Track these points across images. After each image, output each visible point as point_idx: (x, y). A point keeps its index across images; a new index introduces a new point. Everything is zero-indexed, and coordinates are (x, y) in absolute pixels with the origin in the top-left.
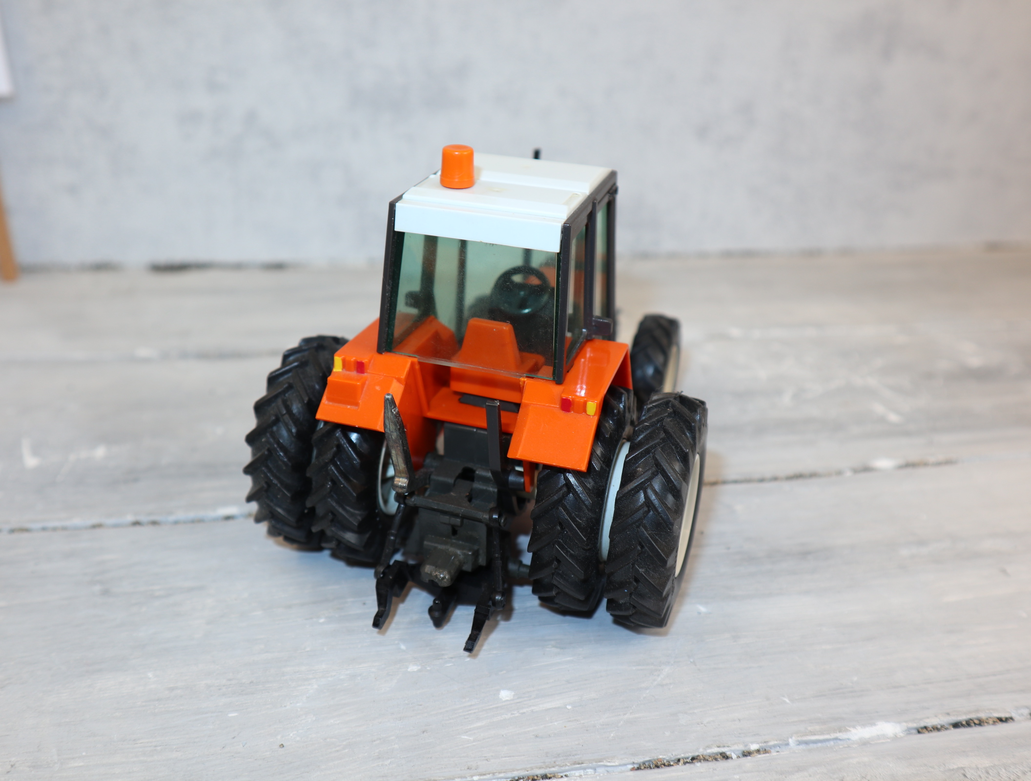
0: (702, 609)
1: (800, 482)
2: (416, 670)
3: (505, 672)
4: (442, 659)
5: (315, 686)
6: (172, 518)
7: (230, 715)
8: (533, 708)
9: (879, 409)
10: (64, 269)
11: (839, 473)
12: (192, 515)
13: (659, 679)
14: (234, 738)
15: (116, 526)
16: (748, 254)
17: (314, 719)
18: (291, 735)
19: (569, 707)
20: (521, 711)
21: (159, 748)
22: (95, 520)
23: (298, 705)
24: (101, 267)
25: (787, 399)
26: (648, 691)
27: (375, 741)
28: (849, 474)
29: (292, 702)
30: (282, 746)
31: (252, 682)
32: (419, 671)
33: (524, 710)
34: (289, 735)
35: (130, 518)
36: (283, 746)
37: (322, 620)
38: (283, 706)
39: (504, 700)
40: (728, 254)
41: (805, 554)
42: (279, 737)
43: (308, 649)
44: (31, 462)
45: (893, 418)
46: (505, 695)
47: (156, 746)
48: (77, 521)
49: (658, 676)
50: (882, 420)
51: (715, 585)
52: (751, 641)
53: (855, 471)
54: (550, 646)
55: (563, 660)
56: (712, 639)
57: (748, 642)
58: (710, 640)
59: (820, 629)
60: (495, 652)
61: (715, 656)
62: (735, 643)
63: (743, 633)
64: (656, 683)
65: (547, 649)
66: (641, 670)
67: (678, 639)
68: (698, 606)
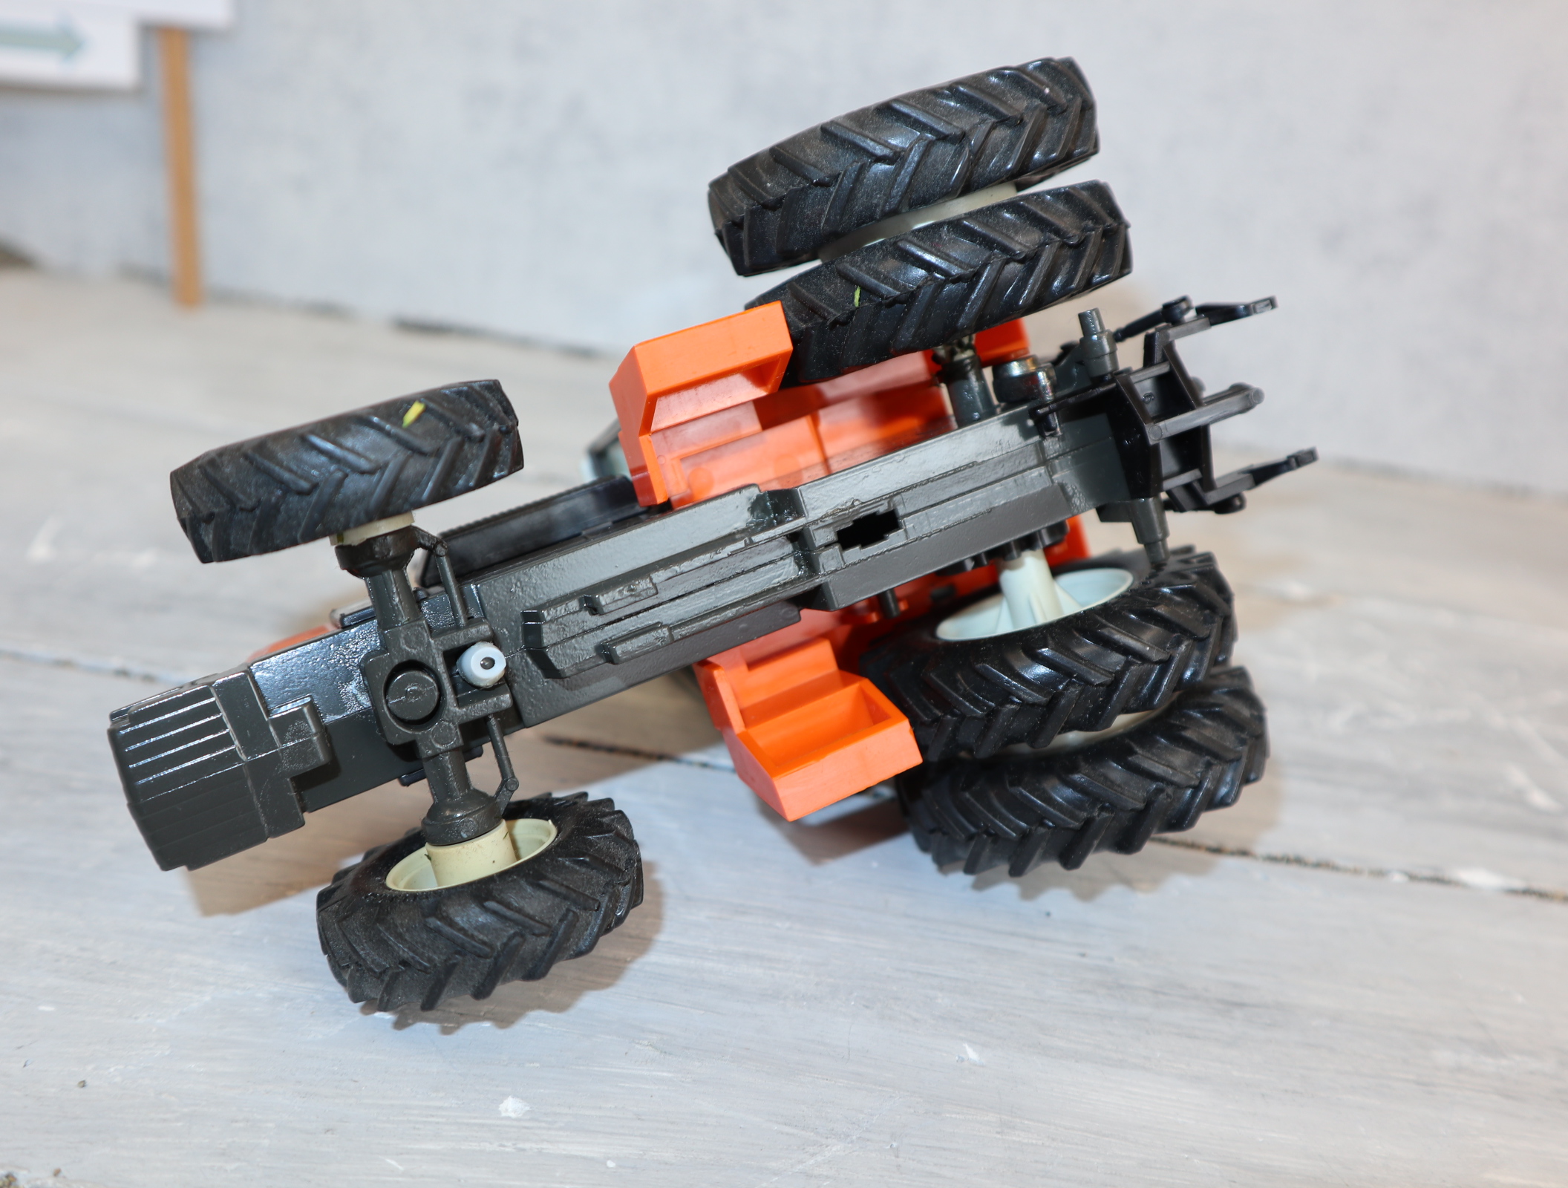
0: (972, 1054)
1: (1294, 869)
3: (537, 1065)
4: (444, 1011)
5: (207, 998)
7: (42, 1008)
8: (545, 1146)
9: (1517, 777)
11: (1380, 873)
13: (812, 1162)
14: (19, 1048)
15: (95, 671)
17: (167, 1053)
18: (112, 1070)
19: (611, 1164)
20: (521, 1145)
22: (63, 653)
23: (159, 1021)
25: (1338, 722)
26: (776, 1179)
27: (236, 1121)
28: (1398, 878)
29: (152, 1014)
30: (83, 1084)
31: (113, 963)
33: (527, 1146)
34: (109, 1068)
35: (116, 662)
36: (84, 1086)
38: (134, 1016)
39: (504, 1115)
41: (1230, 1006)
42: (90, 1068)
44: (40, 551)
45: (1539, 799)
46: (511, 1107)
48: (40, 649)
49: (813, 1155)
50: (1518, 798)
51: (1020, 1016)
52: (1034, 1142)
53: (1413, 877)
54: (646, 1042)
55: (654, 1073)
56: (958, 1116)
57: (1026, 1141)
58: (954, 1116)
59: (1187, 1158)
60: (541, 1025)
61: (944, 1149)
62: (998, 1136)
63: (1026, 1122)
64: (800, 1167)
65: (637, 1046)
66: (787, 1134)
67: (891, 1097)
68: (966, 1046)
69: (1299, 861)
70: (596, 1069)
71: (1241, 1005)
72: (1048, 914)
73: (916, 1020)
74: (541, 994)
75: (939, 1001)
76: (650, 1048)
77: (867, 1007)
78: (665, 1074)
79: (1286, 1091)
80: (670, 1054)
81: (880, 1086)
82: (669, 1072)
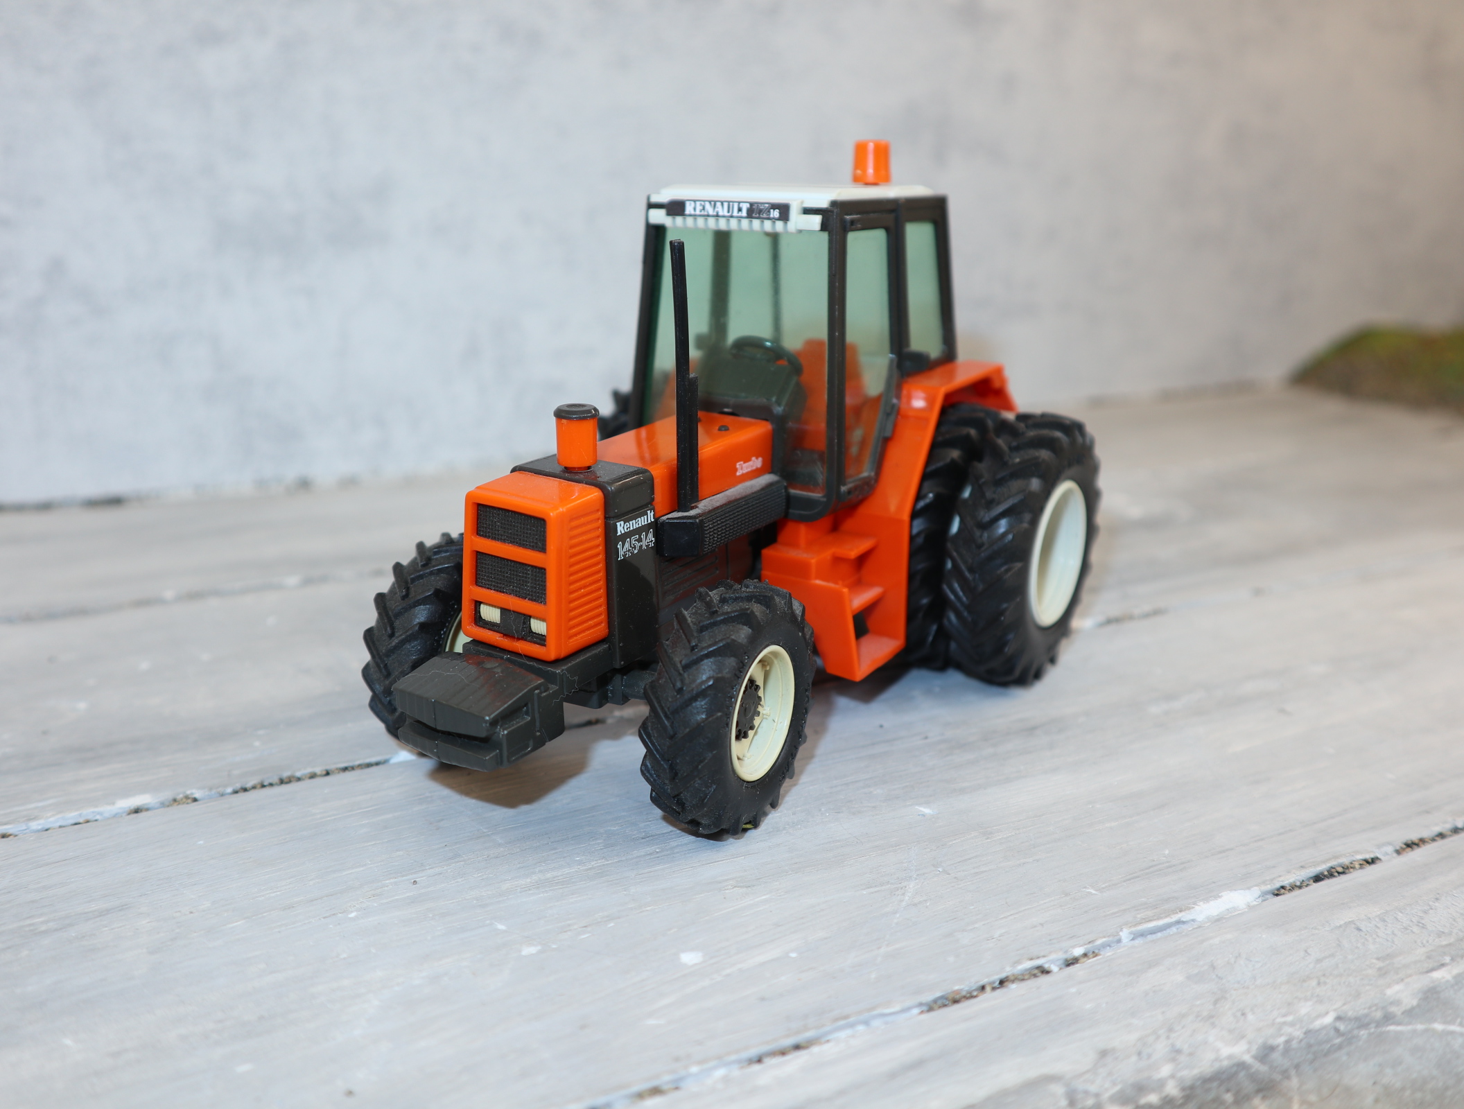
0: (926, 811)
2: (534, 952)
4: (570, 930)
5: (376, 1003)
6: (35, 825)
7: (239, 1070)
8: (739, 966)
12: (72, 816)
13: (906, 898)
17: (391, 1046)
18: (360, 1075)
19: (793, 955)
20: (724, 973)
23: (356, 1032)
26: (898, 915)
29: (343, 1031)
30: (350, 1093)
31: (261, 1017)
32: (541, 952)
33: (728, 971)
34: (356, 1075)
36: (352, 1094)
37: (352, 915)
38: (330, 1038)
39: (690, 964)
42: (339, 1082)
43: (344, 955)
46: (689, 958)
49: (903, 894)
51: (928, 781)
52: (1009, 835)
54: (730, 887)
55: (756, 900)
56: (956, 842)
57: (1005, 836)
58: (954, 842)
59: (1092, 807)
60: (648, 908)
61: (970, 859)
62: (988, 841)
63: (994, 828)
64: (904, 904)
65: (727, 891)
66: (876, 892)
67: (909, 849)
68: (917, 807)
70: (716, 914)
72: (883, 725)
73: (874, 807)
74: (625, 893)
75: (875, 793)
76: (737, 889)
77: (839, 812)
78: (764, 897)
79: (1102, 756)
80: (753, 886)
81: (896, 846)
82: (764, 895)
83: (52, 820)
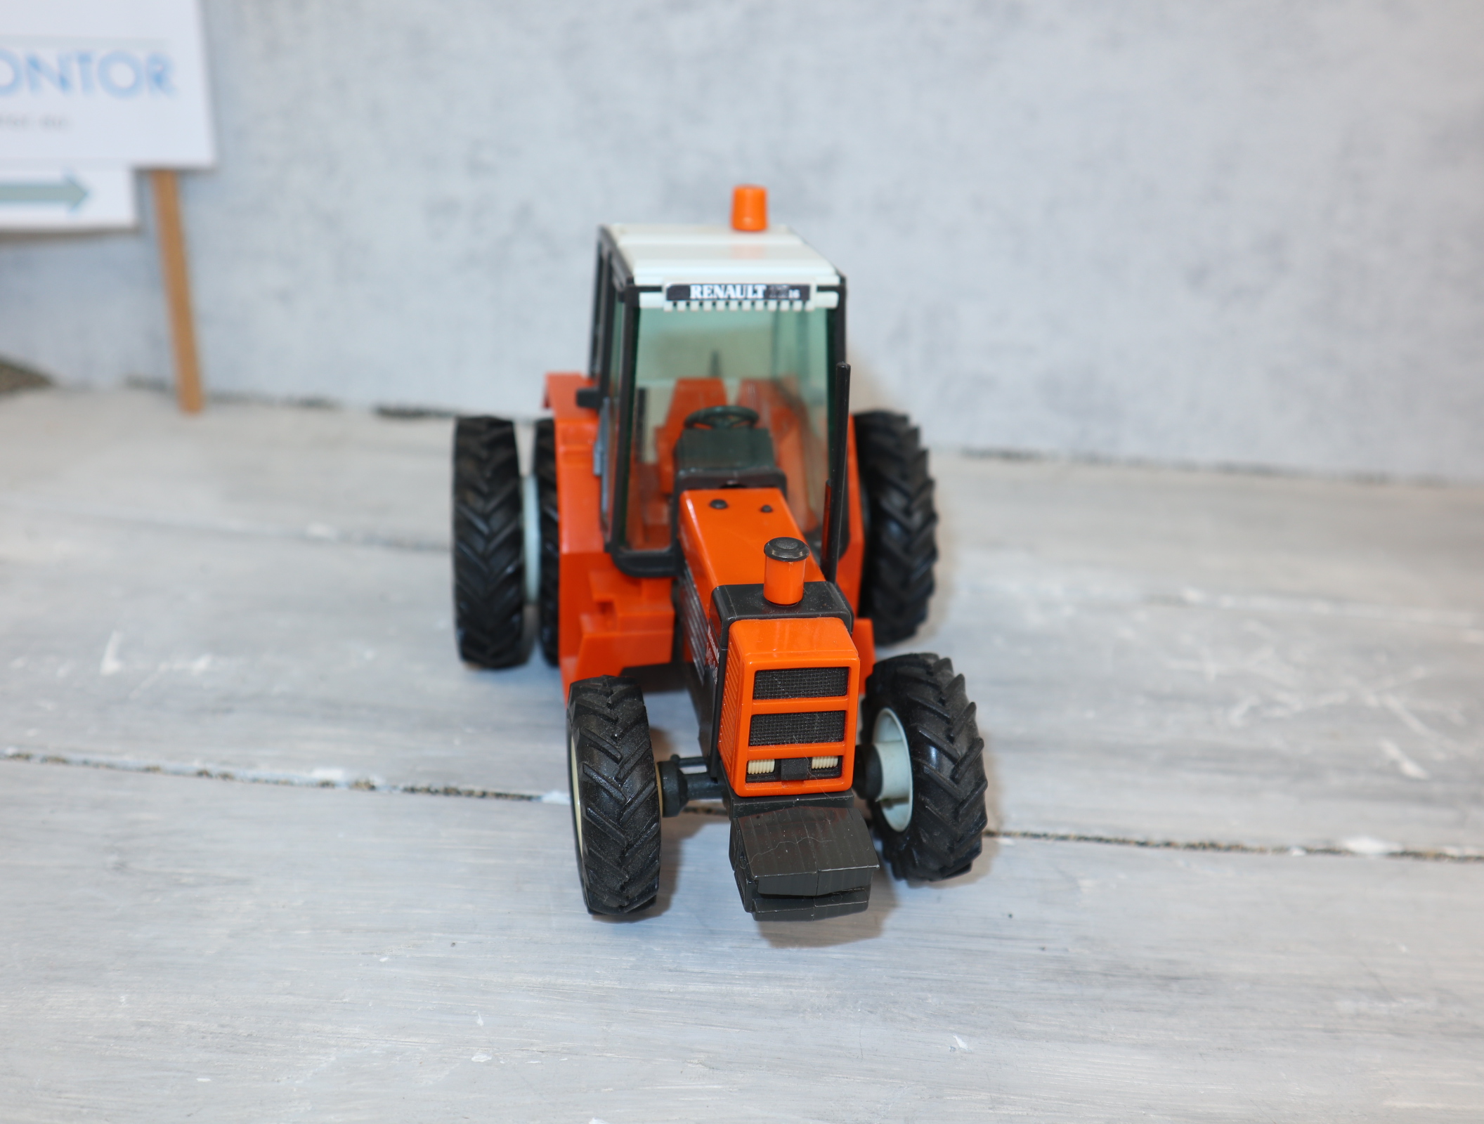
0: (961, 1044)
1: (1210, 853)
2: (482, 1061)
3: (611, 1089)
4: (528, 1050)
5: (333, 1059)
6: (251, 773)
7: (199, 1080)
9: (1391, 750)
10: (266, 402)
11: (1282, 850)
12: (279, 773)
14: (189, 1116)
15: (177, 773)
16: (1264, 471)
17: (309, 1109)
21: (85, 1111)
22: (151, 762)
23: (297, 1082)
24: (314, 404)
25: (1236, 716)
28: (1297, 853)
29: (290, 1076)
31: (250, 1035)
32: (488, 1064)
35: (197, 765)
37: (384, 960)
38: (276, 1080)
40: (1229, 469)
41: (1168, 980)
43: (346, 1000)
44: (110, 665)
45: (1410, 769)
47: (82, 1107)
48: (129, 759)
50: (1393, 769)
51: (997, 1007)
52: (1020, 1113)
53: (1309, 851)
54: (696, 1061)
55: (707, 1087)
56: (956, 1098)
57: (1014, 1113)
58: (953, 1098)
59: (1144, 1114)
60: (609, 1055)
62: (991, 1111)
63: (1012, 1097)
65: (690, 1065)
67: (901, 1087)
68: (956, 1037)
69: (1214, 846)
70: (659, 1088)
71: (1177, 979)
72: (1010, 916)
73: (912, 1019)
74: (605, 1028)
75: (930, 1001)
76: (701, 1066)
77: (871, 1012)
78: (716, 1087)
79: (1219, 1049)
80: (717, 1069)
81: (890, 1079)
82: (719, 1084)
83: (264, 771)
